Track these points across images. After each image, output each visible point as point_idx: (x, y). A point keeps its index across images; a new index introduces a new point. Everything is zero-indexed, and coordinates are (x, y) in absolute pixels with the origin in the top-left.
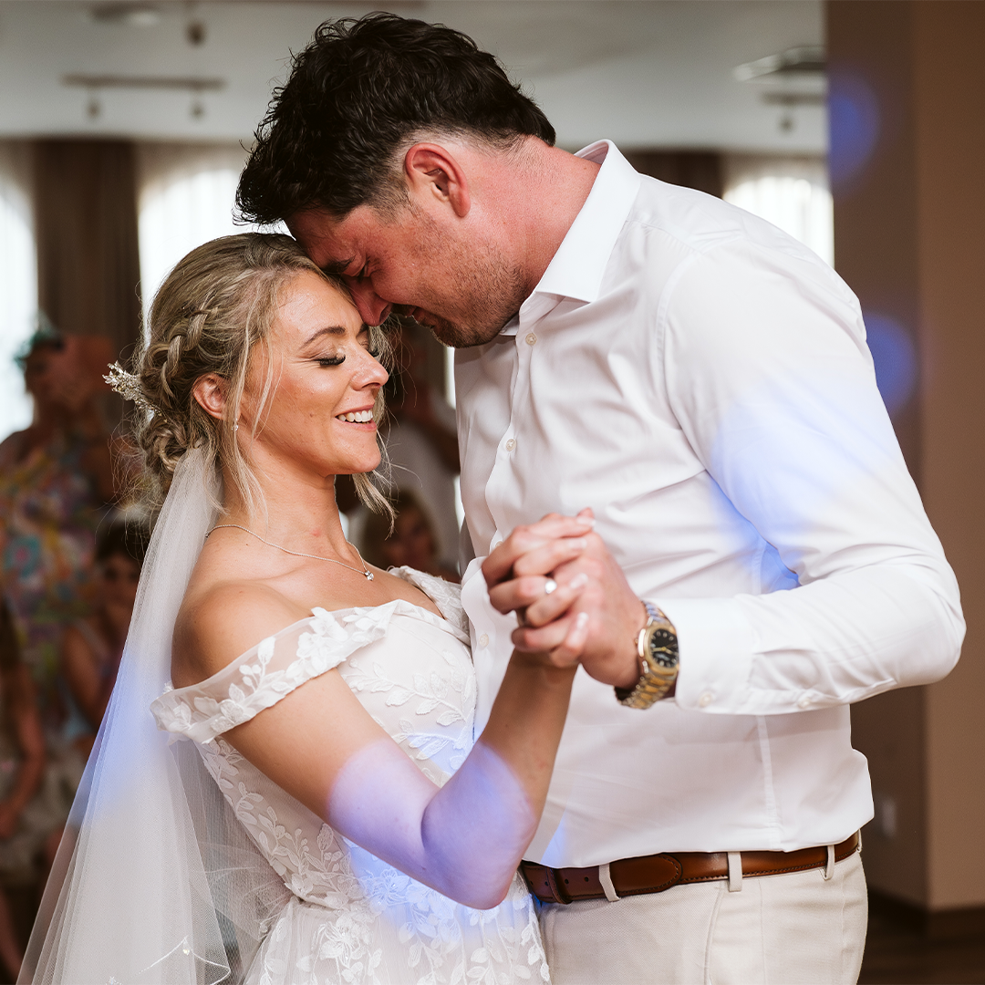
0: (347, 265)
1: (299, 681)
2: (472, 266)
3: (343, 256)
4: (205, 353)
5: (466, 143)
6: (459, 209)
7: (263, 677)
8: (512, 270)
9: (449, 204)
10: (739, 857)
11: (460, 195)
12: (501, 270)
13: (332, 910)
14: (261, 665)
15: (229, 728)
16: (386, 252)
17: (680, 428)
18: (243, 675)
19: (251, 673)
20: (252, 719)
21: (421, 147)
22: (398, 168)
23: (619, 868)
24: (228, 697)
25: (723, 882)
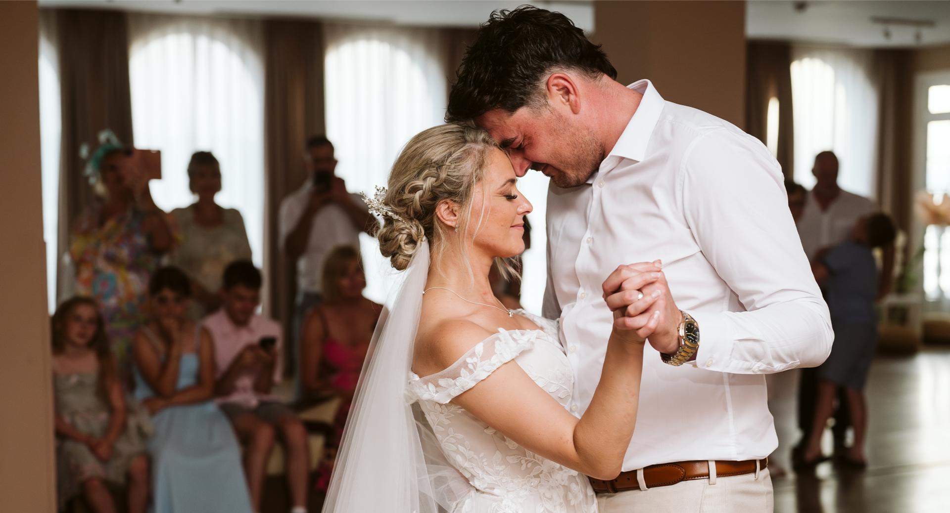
0: (513, 141)
1: (498, 365)
2: (580, 141)
3: (511, 136)
4: (446, 186)
5: (576, 74)
6: (575, 110)
7: (479, 364)
8: (599, 144)
9: (569, 106)
10: (714, 463)
11: (576, 101)
12: (594, 144)
13: (498, 496)
14: (477, 358)
15: (460, 393)
16: (535, 133)
17: (689, 228)
18: (468, 363)
19: (472, 362)
20: (473, 388)
21: (557, 75)
22: (543, 87)
23: (648, 470)
24: (460, 376)
25: (706, 479)
